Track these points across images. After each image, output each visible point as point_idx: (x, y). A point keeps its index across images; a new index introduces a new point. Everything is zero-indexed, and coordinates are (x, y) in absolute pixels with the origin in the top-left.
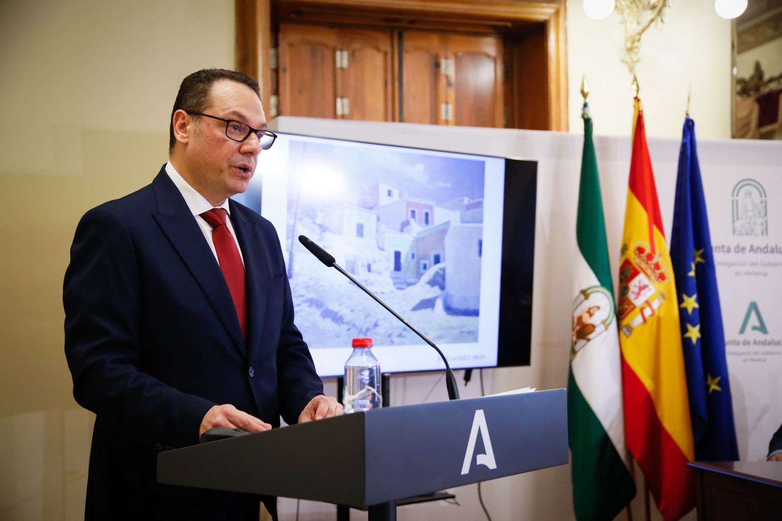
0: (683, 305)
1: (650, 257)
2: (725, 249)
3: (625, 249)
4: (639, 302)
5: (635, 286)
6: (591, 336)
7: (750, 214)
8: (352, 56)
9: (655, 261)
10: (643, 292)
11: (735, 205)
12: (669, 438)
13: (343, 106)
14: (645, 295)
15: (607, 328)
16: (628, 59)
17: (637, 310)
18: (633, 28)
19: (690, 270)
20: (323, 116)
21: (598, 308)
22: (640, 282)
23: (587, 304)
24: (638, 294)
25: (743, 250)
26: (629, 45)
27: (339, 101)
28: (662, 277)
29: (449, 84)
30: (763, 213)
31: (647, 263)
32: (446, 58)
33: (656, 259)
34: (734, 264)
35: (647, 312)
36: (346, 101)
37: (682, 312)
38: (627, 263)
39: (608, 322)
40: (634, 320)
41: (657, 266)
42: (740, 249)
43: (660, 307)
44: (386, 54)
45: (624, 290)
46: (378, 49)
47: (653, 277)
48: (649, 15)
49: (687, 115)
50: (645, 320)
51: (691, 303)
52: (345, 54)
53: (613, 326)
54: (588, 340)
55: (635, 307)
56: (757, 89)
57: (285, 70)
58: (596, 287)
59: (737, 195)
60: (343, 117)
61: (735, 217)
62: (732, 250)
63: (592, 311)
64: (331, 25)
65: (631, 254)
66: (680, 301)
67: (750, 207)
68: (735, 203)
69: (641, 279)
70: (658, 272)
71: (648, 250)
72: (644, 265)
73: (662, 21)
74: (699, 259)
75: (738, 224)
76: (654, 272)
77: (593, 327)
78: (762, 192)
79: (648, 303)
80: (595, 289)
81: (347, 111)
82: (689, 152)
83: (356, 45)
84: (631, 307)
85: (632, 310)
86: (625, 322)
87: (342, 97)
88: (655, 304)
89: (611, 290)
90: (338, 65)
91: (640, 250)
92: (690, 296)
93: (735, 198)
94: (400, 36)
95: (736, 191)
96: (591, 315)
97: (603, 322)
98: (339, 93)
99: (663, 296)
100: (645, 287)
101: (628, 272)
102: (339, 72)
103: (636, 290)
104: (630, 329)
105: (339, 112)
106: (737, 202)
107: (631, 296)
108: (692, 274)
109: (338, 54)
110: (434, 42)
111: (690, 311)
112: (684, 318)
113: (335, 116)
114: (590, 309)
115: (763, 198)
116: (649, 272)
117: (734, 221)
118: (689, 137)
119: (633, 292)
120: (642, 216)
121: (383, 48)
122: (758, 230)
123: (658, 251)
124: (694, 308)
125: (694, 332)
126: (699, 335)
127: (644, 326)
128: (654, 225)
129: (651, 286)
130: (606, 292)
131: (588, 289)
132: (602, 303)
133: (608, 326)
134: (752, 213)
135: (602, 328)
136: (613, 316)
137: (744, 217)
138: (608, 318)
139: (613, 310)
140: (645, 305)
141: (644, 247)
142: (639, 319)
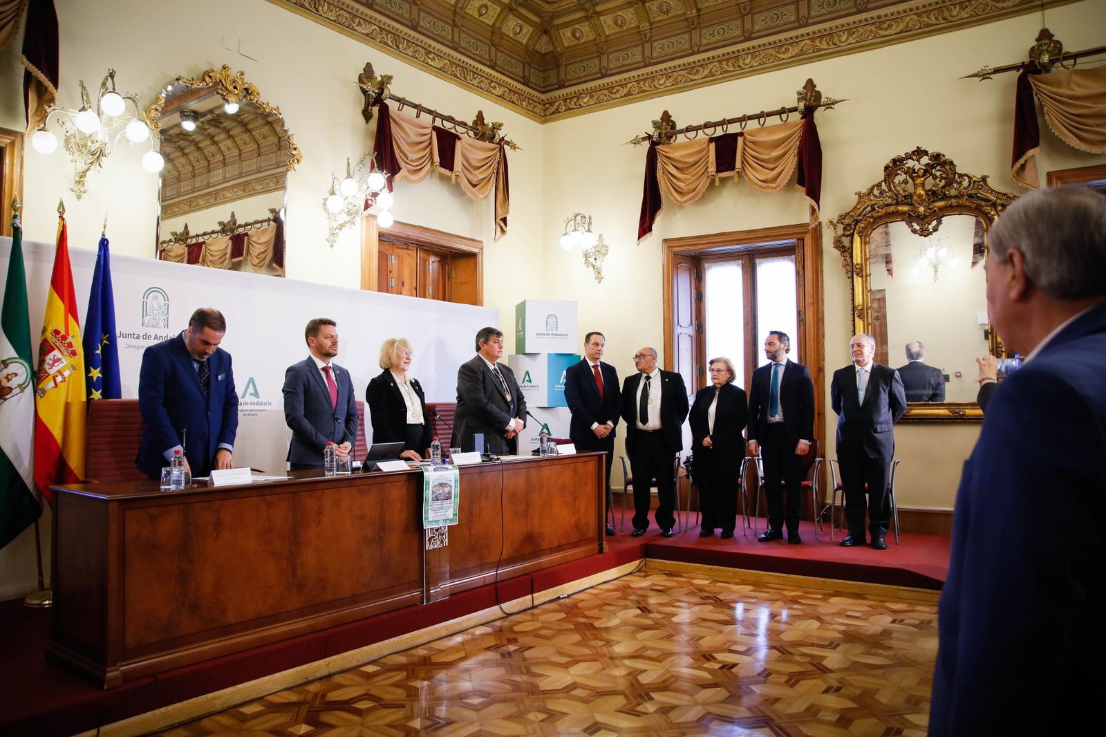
0: (90, 375)
1: (64, 338)
2: (135, 336)
3: (44, 330)
4: (52, 371)
5: (50, 359)
6: (8, 397)
7: (155, 312)
9: (68, 341)
10: (56, 364)
11: (145, 305)
12: (72, 472)
14: (58, 366)
15: (22, 391)
16: (76, 189)
17: (51, 377)
18: (82, 167)
19: (98, 349)
21: (16, 375)
22: (55, 355)
23: (6, 372)
24: (53, 365)
25: (149, 337)
26: (77, 179)
28: (74, 353)
30: (166, 313)
31: (62, 342)
33: (70, 339)
35: (59, 379)
37: (89, 381)
38: (45, 341)
39: (24, 386)
40: (48, 384)
41: (70, 345)
42: (147, 337)
43: (70, 375)
45: (42, 362)
47: (65, 353)
48: (90, 159)
49: (104, 235)
50: (56, 385)
51: (96, 374)
53: (30, 389)
54: (6, 399)
55: (49, 375)
56: (232, 230)
58: (15, 358)
59: (147, 297)
61: (144, 313)
63: (10, 377)
65: (49, 335)
66: (88, 371)
67: (156, 307)
69: (56, 352)
70: (71, 349)
71: (63, 333)
72: (58, 344)
73: (100, 165)
74: (105, 342)
75: (146, 319)
76: (67, 349)
77: (11, 389)
78: (166, 298)
79: (59, 372)
80: (13, 360)
82: (102, 263)
84: (47, 375)
85: (47, 377)
86: (40, 386)
88: (66, 374)
89: (30, 362)
91: (56, 332)
92: (95, 369)
93: (145, 300)
95: (146, 295)
96: (9, 380)
97: (19, 386)
99: (74, 367)
100: (59, 360)
101: (46, 348)
103: (51, 362)
104: (44, 392)
106: (146, 302)
107: (47, 367)
108: (99, 352)
111: (95, 379)
112: (90, 384)
114: (8, 375)
115: (166, 302)
116: (62, 349)
117: (143, 317)
118: (103, 252)
119: (48, 364)
120: (60, 307)
122: (162, 324)
123: (71, 334)
124: (98, 377)
125: (97, 395)
126: (100, 397)
127: (56, 389)
128: (69, 315)
129: (63, 360)
130: (24, 363)
131: (7, 360)
132: (20, 371)
133: (24, 388)
134: (157, 312)
135: (18, 390)
136: (29, 382)
137: (151, 314)
138: (24, 383)
139: (29, 376)
140: (57, 374)
141: (60, 330)
142: (52, 384)
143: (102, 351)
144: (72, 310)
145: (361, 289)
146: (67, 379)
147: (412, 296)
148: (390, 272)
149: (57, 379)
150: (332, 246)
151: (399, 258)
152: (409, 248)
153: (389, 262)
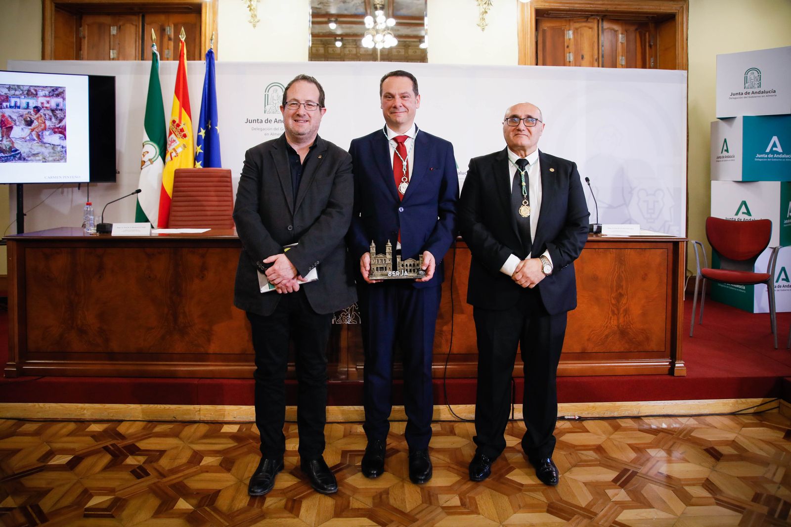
1: (178, 125)
2: (259, 121)
4: (170, 149)
5: (170, 141)
6: (143, 167)
7: (275, 102)
8: (119, 29)
9: (180, 127)
11: (266, 97)
13: (113, 54)
14: (174, 145)
15: (152, 163)
16: (252, 20)
20: (104, 59)
21: (148, 152)
22: (172, 138)
23: (143, 151)
24: (170, 145)
25: (270, 121)
26: (253, 13)
27: (111, 51)
28: (185, 136)
29: (170, 39)
31: (176, 129)
32: (169, 25)
33: (182, 126)
34: (264, 129)
35: (174, 154)
36: (115, 51)
39: (153, 160)
40: (168, 158)
41: (182, 130)
42: (268, 121)
44: (136, 26)
46: (133, 24)
47: (179, 136)
50: (172, 159)
51: (198, 149)
52: (115, 28)
54: (142, 169)
57: (84, 38)
58: (148, 141)
59: (268, 92)
60: (113, 59)
61: (266, 103)
62: (264, 121)
63: (145, 154)
64: (108, 14)
65: (170, 124)
67: (275, 98)
68: (267, 95)
69: (173, 136)
70: (182, 133)
71: (177, 122)
72: (174, 130)
74: (210, 126)
75: (268, 107)
76: (180, 133)
77: (145, 162)
78: (284, 90)
79: (174, 149)
80: (147, 143)
81: (115, 56)
82: (207, 69)
83: (121, 23)
84: (168, 152)
87: (113, 49)
88: (179, 150)
89: (158, 144)
90: (112, 34)
91: (174, 122)
93: (267, 93)
94: (143, 17)
95: (267, 89)
96: (144, 156)
97: (150, 160)
98: (112, 47)
99: (185, 146)
100: (174, 141)
102: (112, 37)
103: (170, 143)
105: (112, 56)
106: (268, 95)
107: (168, 146)
109: (112, 27)
110: (162, 18)
112: (195, 157)
113: (110, 59)
116: (177, 133)
117: (265, 106)
121: (134, 23)
123: (183, 122)
124: (200, 153)
125: (199, 165)
126: (201, 167)
127: (172, 162)
128: (183, 108)
129: (177, 141)
130: (153, 144)
131: (145, 142)
132: (152, 150)
133: (153, 161)
134: (277, 101)
135: (149, 163)
136: (158, 157)
137: (272, 103)
138: (155, 157)
139: (158, 153)
140: (173, 151)
141: (175, 120)
142: (170, 159)
143: (205, 133)
144: (185, 105)
145: (519, 64)
146: (179, 155)
147: (593, 66)
148: (568, 47)
149: (172, 154)
150: (483, 29)
151: (576, 30)
152: (589, 20)
153: (567, 38)
